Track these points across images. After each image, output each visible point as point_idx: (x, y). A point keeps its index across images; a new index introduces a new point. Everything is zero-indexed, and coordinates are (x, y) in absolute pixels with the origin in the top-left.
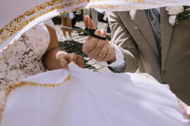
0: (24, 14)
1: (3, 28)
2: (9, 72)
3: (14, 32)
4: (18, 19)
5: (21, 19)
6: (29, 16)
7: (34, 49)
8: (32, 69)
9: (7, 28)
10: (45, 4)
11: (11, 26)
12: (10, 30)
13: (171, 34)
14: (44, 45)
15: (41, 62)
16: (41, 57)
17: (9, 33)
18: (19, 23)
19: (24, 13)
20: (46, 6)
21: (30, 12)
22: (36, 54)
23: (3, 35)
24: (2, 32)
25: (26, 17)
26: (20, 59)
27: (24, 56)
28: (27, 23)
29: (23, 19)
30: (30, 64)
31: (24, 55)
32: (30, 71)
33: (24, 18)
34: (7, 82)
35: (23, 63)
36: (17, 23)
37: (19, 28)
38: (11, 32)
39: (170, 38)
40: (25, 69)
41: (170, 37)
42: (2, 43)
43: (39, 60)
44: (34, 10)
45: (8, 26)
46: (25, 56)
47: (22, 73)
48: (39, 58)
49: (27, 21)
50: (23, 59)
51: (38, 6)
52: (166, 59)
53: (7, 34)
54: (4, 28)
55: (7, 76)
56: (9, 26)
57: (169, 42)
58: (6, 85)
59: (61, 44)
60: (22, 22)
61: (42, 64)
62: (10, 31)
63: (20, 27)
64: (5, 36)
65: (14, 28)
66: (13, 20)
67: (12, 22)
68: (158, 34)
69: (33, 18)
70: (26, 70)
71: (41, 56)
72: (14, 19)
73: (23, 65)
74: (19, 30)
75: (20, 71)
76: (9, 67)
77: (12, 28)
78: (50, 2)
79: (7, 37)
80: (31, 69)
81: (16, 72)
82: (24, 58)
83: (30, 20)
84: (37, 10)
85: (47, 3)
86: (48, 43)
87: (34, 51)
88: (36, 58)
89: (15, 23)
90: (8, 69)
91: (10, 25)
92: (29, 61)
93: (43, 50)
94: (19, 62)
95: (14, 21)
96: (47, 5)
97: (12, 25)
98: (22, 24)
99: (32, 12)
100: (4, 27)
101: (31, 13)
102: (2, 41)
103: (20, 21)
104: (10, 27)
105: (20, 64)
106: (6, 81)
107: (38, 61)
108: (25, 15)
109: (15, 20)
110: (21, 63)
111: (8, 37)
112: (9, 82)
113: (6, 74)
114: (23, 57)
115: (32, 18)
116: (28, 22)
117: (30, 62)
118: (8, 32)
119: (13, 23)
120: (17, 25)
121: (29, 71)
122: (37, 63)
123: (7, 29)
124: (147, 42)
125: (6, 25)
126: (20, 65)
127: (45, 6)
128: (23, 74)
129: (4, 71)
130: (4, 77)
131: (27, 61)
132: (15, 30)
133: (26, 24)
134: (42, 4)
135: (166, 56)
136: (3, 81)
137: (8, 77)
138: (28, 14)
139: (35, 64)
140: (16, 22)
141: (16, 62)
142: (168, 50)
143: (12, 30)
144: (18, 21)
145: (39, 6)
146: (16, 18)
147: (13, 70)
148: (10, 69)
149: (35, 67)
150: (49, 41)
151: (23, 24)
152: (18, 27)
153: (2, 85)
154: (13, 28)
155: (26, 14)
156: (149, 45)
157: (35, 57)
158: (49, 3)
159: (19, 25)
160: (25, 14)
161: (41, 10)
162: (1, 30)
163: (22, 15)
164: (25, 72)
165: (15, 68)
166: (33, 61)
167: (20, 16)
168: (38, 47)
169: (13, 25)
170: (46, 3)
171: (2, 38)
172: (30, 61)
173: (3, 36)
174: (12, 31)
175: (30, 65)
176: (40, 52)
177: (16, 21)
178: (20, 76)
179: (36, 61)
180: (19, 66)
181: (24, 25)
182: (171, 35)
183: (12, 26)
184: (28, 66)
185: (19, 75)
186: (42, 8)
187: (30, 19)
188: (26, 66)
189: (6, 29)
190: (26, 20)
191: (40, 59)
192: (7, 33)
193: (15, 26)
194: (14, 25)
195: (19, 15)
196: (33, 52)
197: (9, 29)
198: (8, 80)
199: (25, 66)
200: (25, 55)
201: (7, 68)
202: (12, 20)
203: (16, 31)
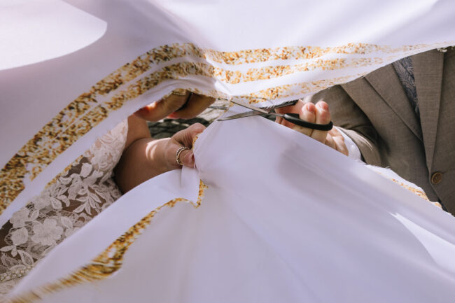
0: (93, 90)
1: (41, 133)
2: (38, 227)
3: (71, 141)
4: (77, 106)
5: (86, 104)
6: (106, 94)
7: (93, 156)
8: (94, 207)
9: (51, 130)
10: (147, 56)
11: (61, 126)
12: (59, 136)
13: (440, 75)
14: (117, 139)
15: (114, 184)
16: (111, 173)
17: (58, 145)
18: (81, 116)
19: (93, 87)
20: (151, 62)
21: (108, 81)
22: (100, 167)
23: (41, 150)
24: (38, 143)
25: (99, 97)
26: (60, 188)
27: (69, 179)
28: (103, 114)
29: (91, 104)
30: (86, 195)
31: (68, 176)
32: (90, 214)
33: (95, 101)
34: (34, 252)
35: (70, 197)
36: (77, 117)
37: (82, 128)
38: (62, 141)
39: (440, 86)
40: (76, 211)
41: (440, 83)
42: (40, 171)
43: (109, 181)
44: (120, 76)
45: (54, 124)
46: (73, 179)
47: (71, 224)
48: (107, 174)
49: (103, 109)
50: (68, 186)
51: (128, 64)
52: (436, 141)
53: (51, 148)
54: (42, 131)
55: (32, 238)
56: (56, 125)
57: (438, 95)
58: (32, 260)
59: (156, 129)
60: (90, 112)
61: (116, 190)
62: (58, 138)
63: (87, 126)
64: (48, 152)
65: (70, 130)
66: (65, 109)
67: (62, 114)
68: (410, 77)
69: (119, 99)
70: (79, 214)
71: (112, 168)
72: (66, 105)
73: (71, 201)
74: (83, 134)
75: (65, 218)
76: (36, 214)
77: (64, 129)
78: (159, 51)
79: (51, 153)
80: (92, 209)
81: (55, 223)
82: (71, 183)
83: (112, 106)
84: (127, 76)
85: (152, 53)
86: (126, 134)
87: (93, 161)
88: (100, 176)
89: (71, 115)
90: (33, 219)
91: (60, 121)
92: (83, 188)
93: (115, 152)
94: (58, 197)
95: (68, 112)
96: (152, 58)
97: (63, 121)
98: (90, 117)
99: (113, 81)
100: (44, 128)
101: (112, 86)
102: (40, 165)
103: (85, 109)
104: (58, 129)
105: (61, 201)
106: (32, 251)
107: (106, 183)
108: (97, 92)
109: (71, 108)
110: (65, 197)
111: (54, 154)
112: (41, 252)
113: (30, 233)
114: (68, 183)
115: (116, 100)
116: (105, 112)
117: (87, 191)
118: (54, 142)
119: (65, 116)
120: (78, 122)
121: (88, 215)
122: (103, 189)
123: (50, 134)
124: (385, 104)
125: (48, 123)
126: (63, 204)
127: (148, 62)
128: (74, 227)
129: (24, 225)
130: (24, 242)
131: (78, 190)
132: (73, 133)
133: (100, 117)
134: (139, 58)
135: (435, 132)
136: (23, 252)
137: (36, 240)
138: (103, 88)
139: (98, 193)
140: (74, 112)
141: (52, 199)
142: (437, 117)
143: (65, 135)
144: (79, 111)
145: (131, 62)
146: (72, 101)
147: (46, 220)
148: (39, 218)
149: (101, 202)
150: (127, 127)
151: (93, 117)
152: (79, 127)
153: (22, 264)
154: (67, 130)
155: (99, 90)
156: (391, 110)
157: (97, 174)
158: (156, 52)
159: (82, 121)
160: (96, 90)
161: (137, 74)
162: (36, 136)
163: (88, 92)
164: (78, 220)
165: (52, 213)
166: (92, 187)
167: (84, 97)
168: (102, 148)
169: (67, 121)
170: (148, 53)
171: (39, 159)
172: (86, 188)
173: (43, 152)
174: (65, 139)
175: (87, 198)
176: (108, 159)
177: (73, 110)
178: (67, 230)
179: (100, 184)
180: (60, 207)
181: (97, 119)
182: (441, 79)
183: (65, 124)
184: (84, 203)
185: (64, 231)
186: (141, 67)
187: (111, 101)
188: (79, 204)
189: (47, 134)
190: (99, 106)
191: (109, 179)
192: (51, 144)
193: (71, 125)
194: (70, 120)
195: (81, 93)
196: (90, 163)
197: (56, 132)
198: (36, 248)
199: (75, 204)
200: (72, 176)
201: (29, 216)
202: (62, 109)
203: (74, 137)
